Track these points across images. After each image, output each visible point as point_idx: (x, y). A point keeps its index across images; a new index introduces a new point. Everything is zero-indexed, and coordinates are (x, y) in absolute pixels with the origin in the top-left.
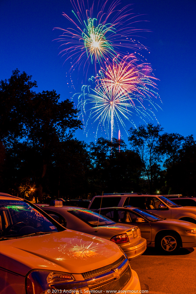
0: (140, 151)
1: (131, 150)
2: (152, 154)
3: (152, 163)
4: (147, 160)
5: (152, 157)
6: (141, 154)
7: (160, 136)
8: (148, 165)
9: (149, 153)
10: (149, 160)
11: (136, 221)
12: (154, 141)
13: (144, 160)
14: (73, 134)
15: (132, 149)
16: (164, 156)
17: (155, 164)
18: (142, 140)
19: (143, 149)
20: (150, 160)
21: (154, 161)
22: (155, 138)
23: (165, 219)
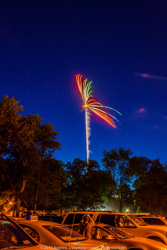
0: (112, 171)
1: (103, 170)
2: (123, 175)
3: (122, 183)
4: (118, 180)
5: (122, 178)
6: (113, 175)
7: (130, 159)
8: (118, 185)
9: (119, 174)
10: (119, 180)
11: (107, 238)
12: (124, 163)
13: (115, 180)
14: (52, 154)
15: (105, 170)
16: (133, 177)
17: (125, 184)
18: (113, 162)
19: (115, 170)
20: (121, 181)
21: (124, 181)
22: (126, 161)
23: (134, 237)
